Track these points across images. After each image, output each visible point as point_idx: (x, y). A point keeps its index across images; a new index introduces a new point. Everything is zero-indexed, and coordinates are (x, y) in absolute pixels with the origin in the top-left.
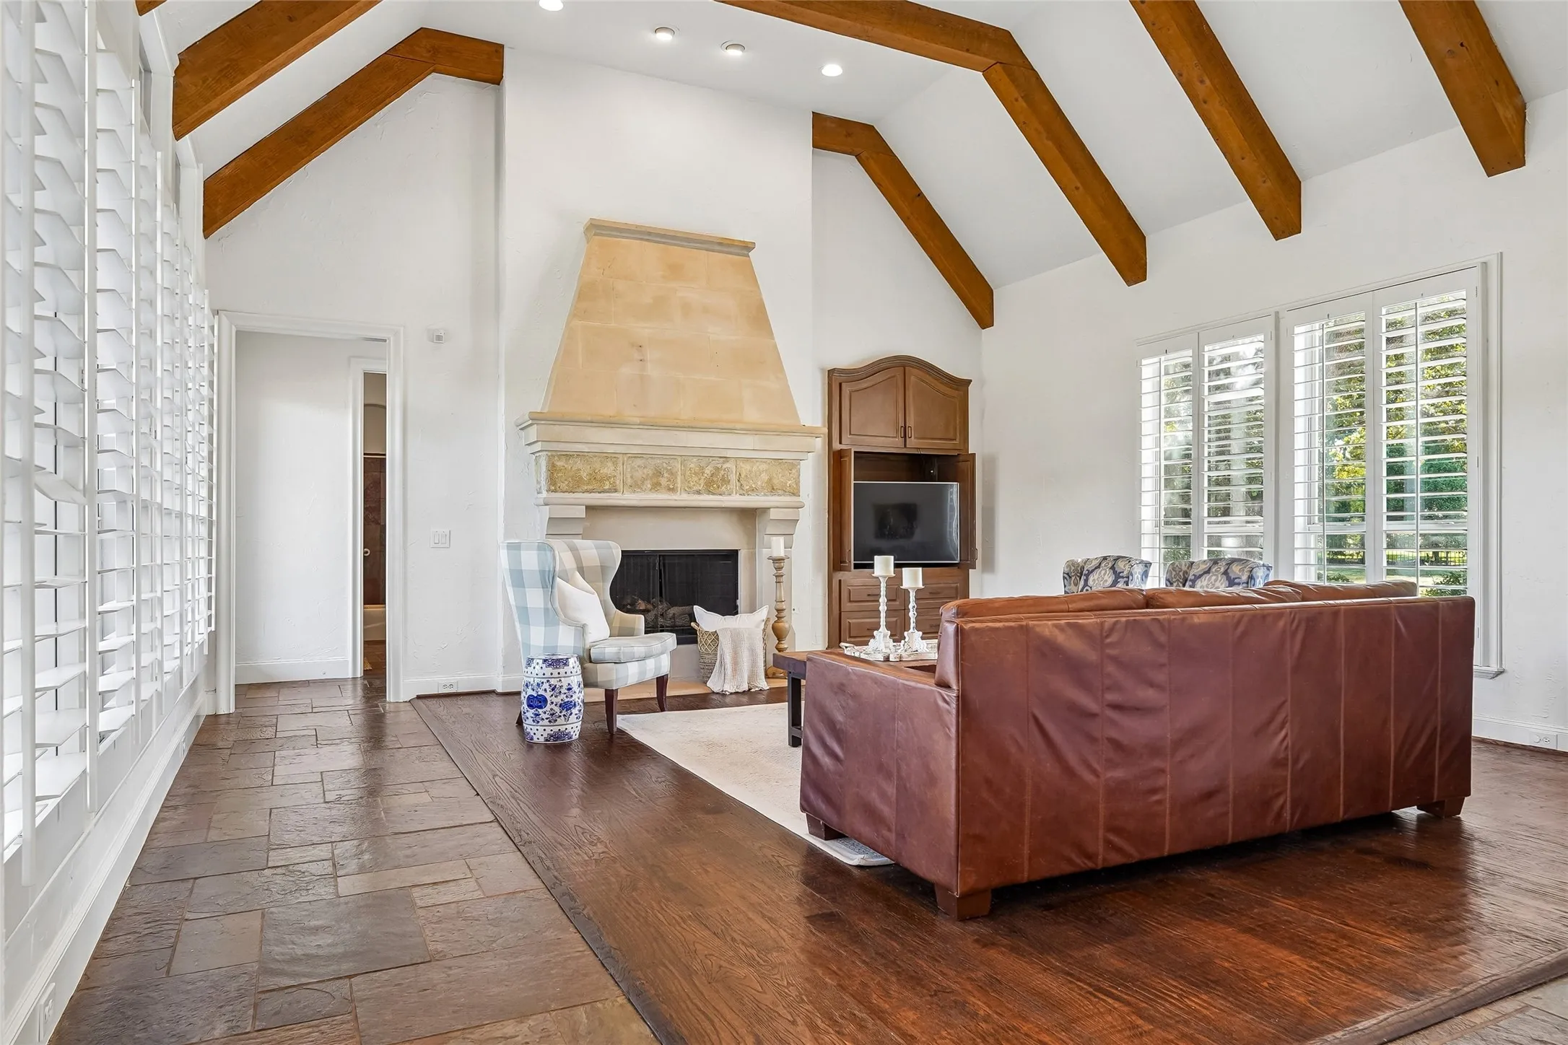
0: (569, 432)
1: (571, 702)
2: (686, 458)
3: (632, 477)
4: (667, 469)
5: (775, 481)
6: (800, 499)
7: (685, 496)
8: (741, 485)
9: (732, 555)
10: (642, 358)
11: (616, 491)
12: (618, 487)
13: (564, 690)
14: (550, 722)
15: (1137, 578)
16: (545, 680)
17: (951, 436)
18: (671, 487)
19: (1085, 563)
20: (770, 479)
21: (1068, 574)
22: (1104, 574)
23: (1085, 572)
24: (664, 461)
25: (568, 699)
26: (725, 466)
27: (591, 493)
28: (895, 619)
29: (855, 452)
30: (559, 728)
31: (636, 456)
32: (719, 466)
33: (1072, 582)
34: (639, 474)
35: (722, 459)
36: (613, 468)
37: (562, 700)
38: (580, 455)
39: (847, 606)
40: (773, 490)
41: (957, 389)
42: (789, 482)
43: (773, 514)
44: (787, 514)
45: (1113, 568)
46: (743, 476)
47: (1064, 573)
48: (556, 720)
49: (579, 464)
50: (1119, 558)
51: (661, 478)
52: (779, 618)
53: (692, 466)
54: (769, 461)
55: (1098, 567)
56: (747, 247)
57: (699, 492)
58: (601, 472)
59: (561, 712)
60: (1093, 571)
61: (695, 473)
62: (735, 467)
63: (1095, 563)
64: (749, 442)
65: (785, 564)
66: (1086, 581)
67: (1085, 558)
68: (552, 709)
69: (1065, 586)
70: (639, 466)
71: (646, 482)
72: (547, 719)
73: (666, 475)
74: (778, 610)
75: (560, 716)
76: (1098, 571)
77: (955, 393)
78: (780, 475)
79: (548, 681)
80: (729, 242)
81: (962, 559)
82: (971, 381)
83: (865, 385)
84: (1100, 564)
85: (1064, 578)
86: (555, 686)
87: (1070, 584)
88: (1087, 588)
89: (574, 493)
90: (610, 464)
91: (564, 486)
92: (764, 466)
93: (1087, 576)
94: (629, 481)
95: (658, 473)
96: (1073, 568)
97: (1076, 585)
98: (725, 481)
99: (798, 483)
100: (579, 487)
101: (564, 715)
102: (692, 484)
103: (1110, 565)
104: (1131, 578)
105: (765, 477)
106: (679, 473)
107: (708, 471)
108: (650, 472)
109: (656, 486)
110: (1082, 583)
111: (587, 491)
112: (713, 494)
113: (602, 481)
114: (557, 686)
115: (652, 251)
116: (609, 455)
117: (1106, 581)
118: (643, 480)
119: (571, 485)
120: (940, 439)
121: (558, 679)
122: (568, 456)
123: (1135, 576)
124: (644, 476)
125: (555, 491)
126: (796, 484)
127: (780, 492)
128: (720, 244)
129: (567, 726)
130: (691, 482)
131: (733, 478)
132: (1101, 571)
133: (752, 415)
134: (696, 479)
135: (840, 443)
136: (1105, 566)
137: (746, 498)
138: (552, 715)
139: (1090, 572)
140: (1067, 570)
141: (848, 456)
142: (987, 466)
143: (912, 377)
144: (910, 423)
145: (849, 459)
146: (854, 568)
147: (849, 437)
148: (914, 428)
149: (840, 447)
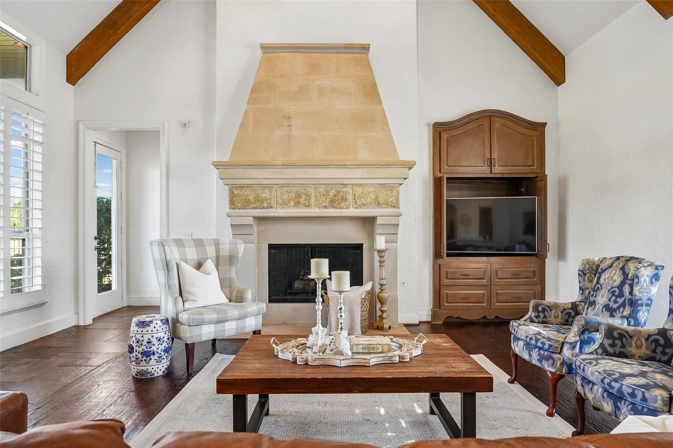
0: (238, 172)
1: (150, 351)
2: (317, 186)
3: (282, 199)
4: (304, 193)
5: (381, 199)
6: (400, 210)
7: (317, 210)
8: (356, 202)
9: (359, 247)
10: (289, 124)
11: (271, 208)
12: (273, 206)
13: (144, 343)
14: (136, 363)
15: (645, 281)
16: (134, 335)
17: (530, 163)
18: (307, 204)
19: (601, 262)
20: (377, 197)
21: (582, 271)
22: (615, 274)
23: (600, 270)
24: (302, 188)
25: (148, 349)
26: (344, 190)
27: (256, 209)
28: (483, 292)
29: (448, 179)
30: (143, 368)
31: (283, 185)
32: (340, 190)
33: (586, 279)
34: (286, 197)
35: (342, 186)
36: (269, 193)
37: (143, 350)
38: (249, 186)
39: (445, 281)
40: (379, 204)
41: (535, 130)
42: (391, 199)
43: (379, 221)
44: (392, 221)
45: (623, 269)
46: (357, 196)
47: (579, 270)
48: (140, 363)
49: (248, 192)
50: (632, 258)
51: (300, 199)
52: (382, 290)
53: (321, 190)
54: (376, 185)
55: (610, 267)
56: (365, 48)
57: (326, 207)
58: (262, 196)
59: (142, 358)
60: (605, 270)
61: (323, 195)
62: (351, 190)
63: (608, 262)
64: (359, 173)
65: (386, 254)
66: (599, 279)
67: (602, 256)
68: (136, 355)
69: (580, 282)
70: (286, 192)
71: (290, 202)
72: (135, 361)
73: (303, 197)
74: (381, 285)
75: (142, 360)
76: (610, 270)
77: (533, 133)
78: (384, 194)
79: (135, 336)
80: (351, 46)
81: (539, 251)
82: (546, 123)
83: (459, 132)
84: (613, 264)
85: (579, 275)
86: (139, 340)
87: (584, 281)
88: (598, 285)
89: (245, 209)
90: (267, 191)
91: (239, 205)
92: (372, 189)
93: (600, 274)
94: (280, 201)
95: (299, 196)
96: (587, 266)
97: (591, 281)
98: (344, 199)
99: (397, 200)
100: (248, 205)
101: (145, 360)
102: (321, 202)
103: (621, 266)
104: (636, 280)
105: (373, 196)
106: (313, 195)
107: (332, 194)
108: (294, 195)
109: (297, 204)
110: (595, 280)
111: (253, 208)
112: (336, 208)
113: (262, 202)
114: (140, 340)
115: (299, 58)
116: (267, 186)
117: (615, 281)
118: (289, 201)
119: (243, 205)
120: (520, 166)
121: (141, 335)
122: (241, 187)
123: (642, 279)
124: (289, 198)
125: (234, 208)
126: (396, 200)
127: (384, 206)
128: (346, 48)
129: (148, 368)
130: (320, 201)
131: (350, 197)
132: (612, 271)
133: (364, 156)
134: (323, 199)
135: (440, 172)
136: (617, 266)
137: (360, 210)
138: (137, 359)
139: (604, 271)
140: (581, 268)
141: (443, 181)
142: (563, 183)
143: (497, 124)
144: (495, 156)
145: (444, 182)
146: (447, 256)
147: (446, 168)
148: (498, 160)
149: (440, 175)
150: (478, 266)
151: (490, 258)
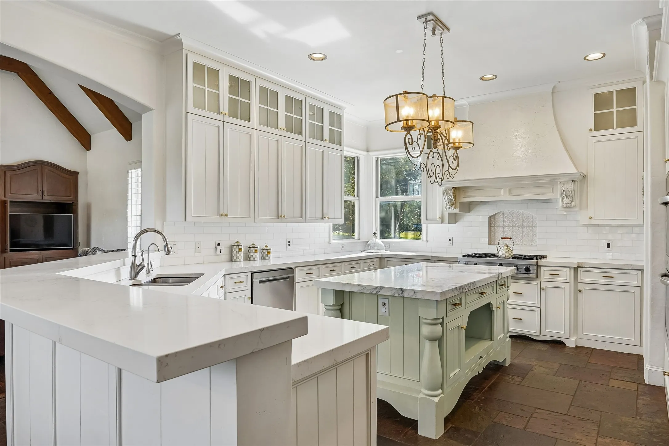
17: (68, 195)
29: (10, 201)
41: (72, 176)
81: (74, 246)
82: (79, 172)
83: (19, 173)
120: (62, 196)
135: (5, 197)
141: (7, 203)
142: (88, 208)
143: (46, 169)
144: (45, 189)
145: (8, 205)
146: (10, 251)
147: (10, 194)
148: (47, 192)
149: (5, 199)
150: (33, 256)
151: (41, 252)
